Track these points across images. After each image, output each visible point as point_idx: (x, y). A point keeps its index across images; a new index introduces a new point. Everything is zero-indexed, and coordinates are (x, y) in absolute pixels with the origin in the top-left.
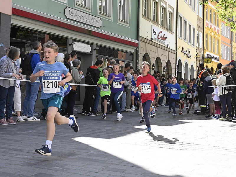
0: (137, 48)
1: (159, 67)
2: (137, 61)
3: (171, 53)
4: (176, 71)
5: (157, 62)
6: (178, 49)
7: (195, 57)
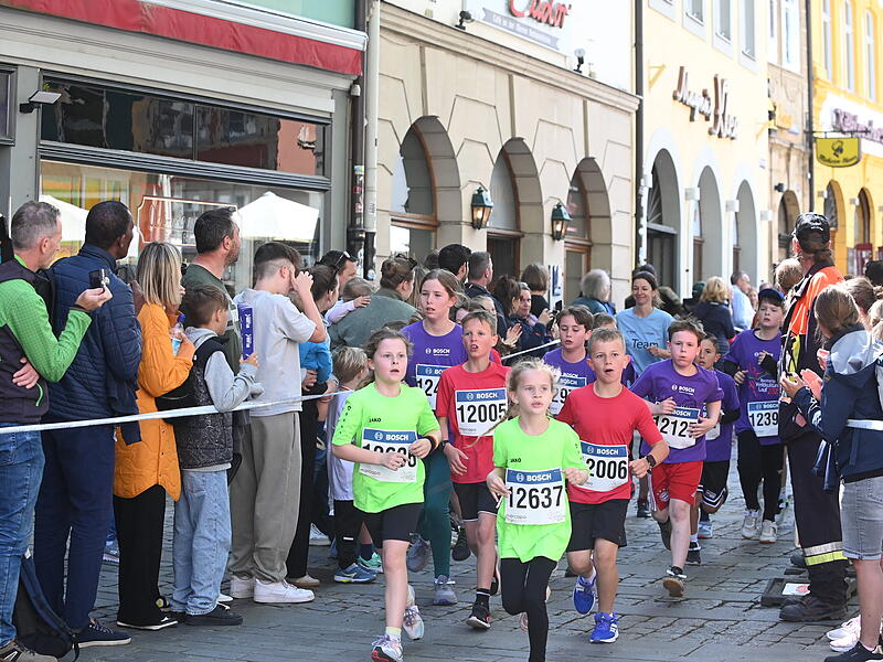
0: (355, 82)
2: (354, 177)
3: (605, 110)
4: (638, 226)
5: (510, 169)
6: (651, 83)
7: (762, 130)
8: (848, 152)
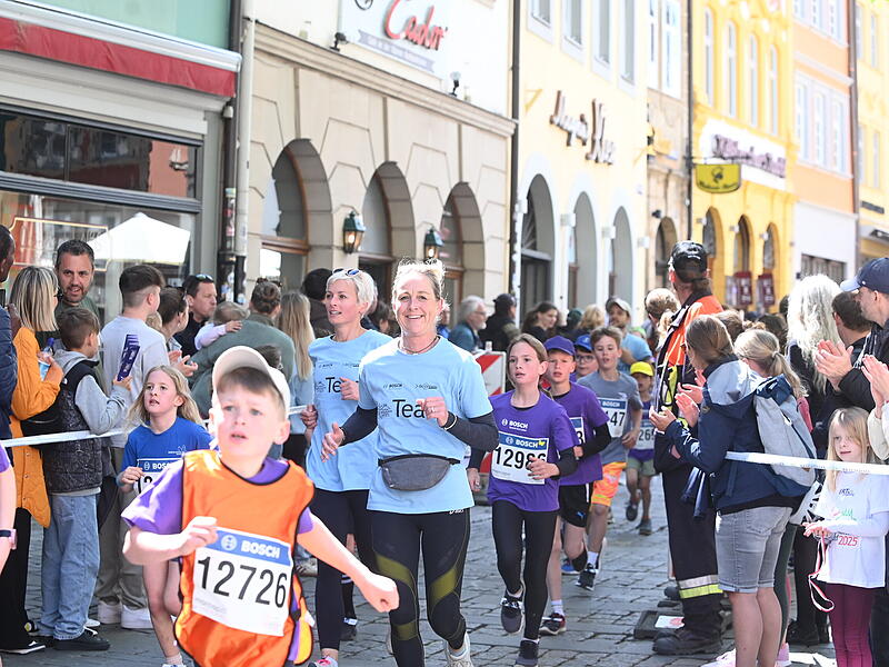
0: (228, 104)
1: (394, 234)
2: (225, 200)
3: (481, 134)
4: (512, 252)
5: (383, 194)
6: (527, 107)
7: (640, 156)
8: (728, 179)
